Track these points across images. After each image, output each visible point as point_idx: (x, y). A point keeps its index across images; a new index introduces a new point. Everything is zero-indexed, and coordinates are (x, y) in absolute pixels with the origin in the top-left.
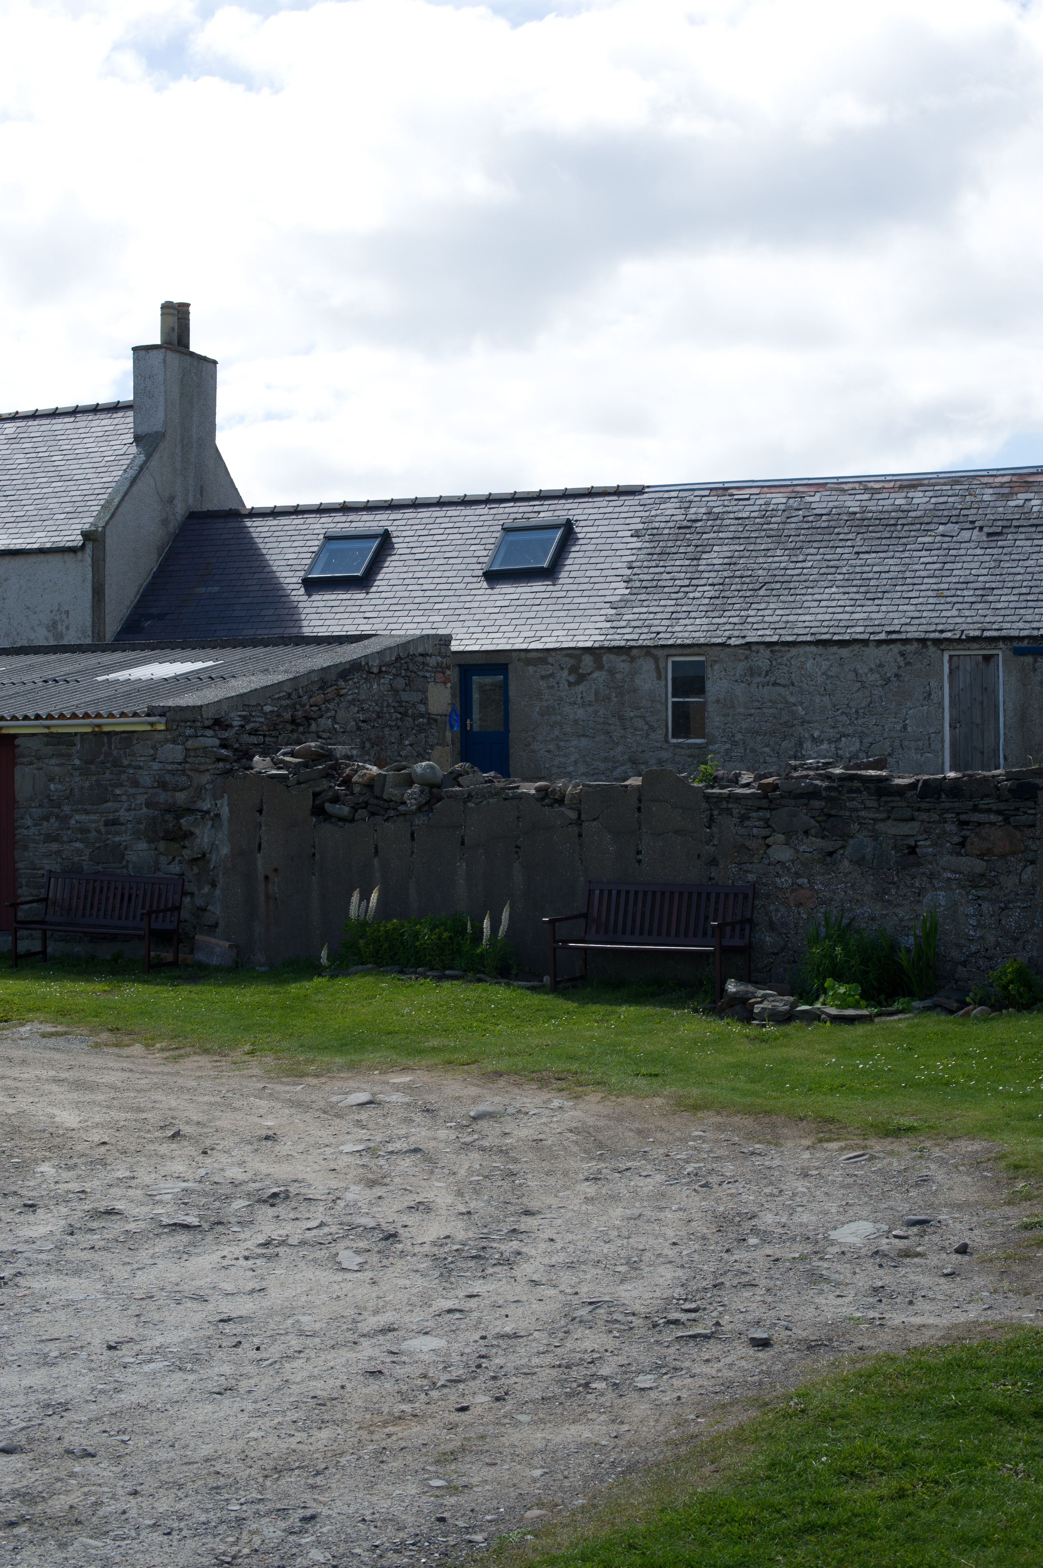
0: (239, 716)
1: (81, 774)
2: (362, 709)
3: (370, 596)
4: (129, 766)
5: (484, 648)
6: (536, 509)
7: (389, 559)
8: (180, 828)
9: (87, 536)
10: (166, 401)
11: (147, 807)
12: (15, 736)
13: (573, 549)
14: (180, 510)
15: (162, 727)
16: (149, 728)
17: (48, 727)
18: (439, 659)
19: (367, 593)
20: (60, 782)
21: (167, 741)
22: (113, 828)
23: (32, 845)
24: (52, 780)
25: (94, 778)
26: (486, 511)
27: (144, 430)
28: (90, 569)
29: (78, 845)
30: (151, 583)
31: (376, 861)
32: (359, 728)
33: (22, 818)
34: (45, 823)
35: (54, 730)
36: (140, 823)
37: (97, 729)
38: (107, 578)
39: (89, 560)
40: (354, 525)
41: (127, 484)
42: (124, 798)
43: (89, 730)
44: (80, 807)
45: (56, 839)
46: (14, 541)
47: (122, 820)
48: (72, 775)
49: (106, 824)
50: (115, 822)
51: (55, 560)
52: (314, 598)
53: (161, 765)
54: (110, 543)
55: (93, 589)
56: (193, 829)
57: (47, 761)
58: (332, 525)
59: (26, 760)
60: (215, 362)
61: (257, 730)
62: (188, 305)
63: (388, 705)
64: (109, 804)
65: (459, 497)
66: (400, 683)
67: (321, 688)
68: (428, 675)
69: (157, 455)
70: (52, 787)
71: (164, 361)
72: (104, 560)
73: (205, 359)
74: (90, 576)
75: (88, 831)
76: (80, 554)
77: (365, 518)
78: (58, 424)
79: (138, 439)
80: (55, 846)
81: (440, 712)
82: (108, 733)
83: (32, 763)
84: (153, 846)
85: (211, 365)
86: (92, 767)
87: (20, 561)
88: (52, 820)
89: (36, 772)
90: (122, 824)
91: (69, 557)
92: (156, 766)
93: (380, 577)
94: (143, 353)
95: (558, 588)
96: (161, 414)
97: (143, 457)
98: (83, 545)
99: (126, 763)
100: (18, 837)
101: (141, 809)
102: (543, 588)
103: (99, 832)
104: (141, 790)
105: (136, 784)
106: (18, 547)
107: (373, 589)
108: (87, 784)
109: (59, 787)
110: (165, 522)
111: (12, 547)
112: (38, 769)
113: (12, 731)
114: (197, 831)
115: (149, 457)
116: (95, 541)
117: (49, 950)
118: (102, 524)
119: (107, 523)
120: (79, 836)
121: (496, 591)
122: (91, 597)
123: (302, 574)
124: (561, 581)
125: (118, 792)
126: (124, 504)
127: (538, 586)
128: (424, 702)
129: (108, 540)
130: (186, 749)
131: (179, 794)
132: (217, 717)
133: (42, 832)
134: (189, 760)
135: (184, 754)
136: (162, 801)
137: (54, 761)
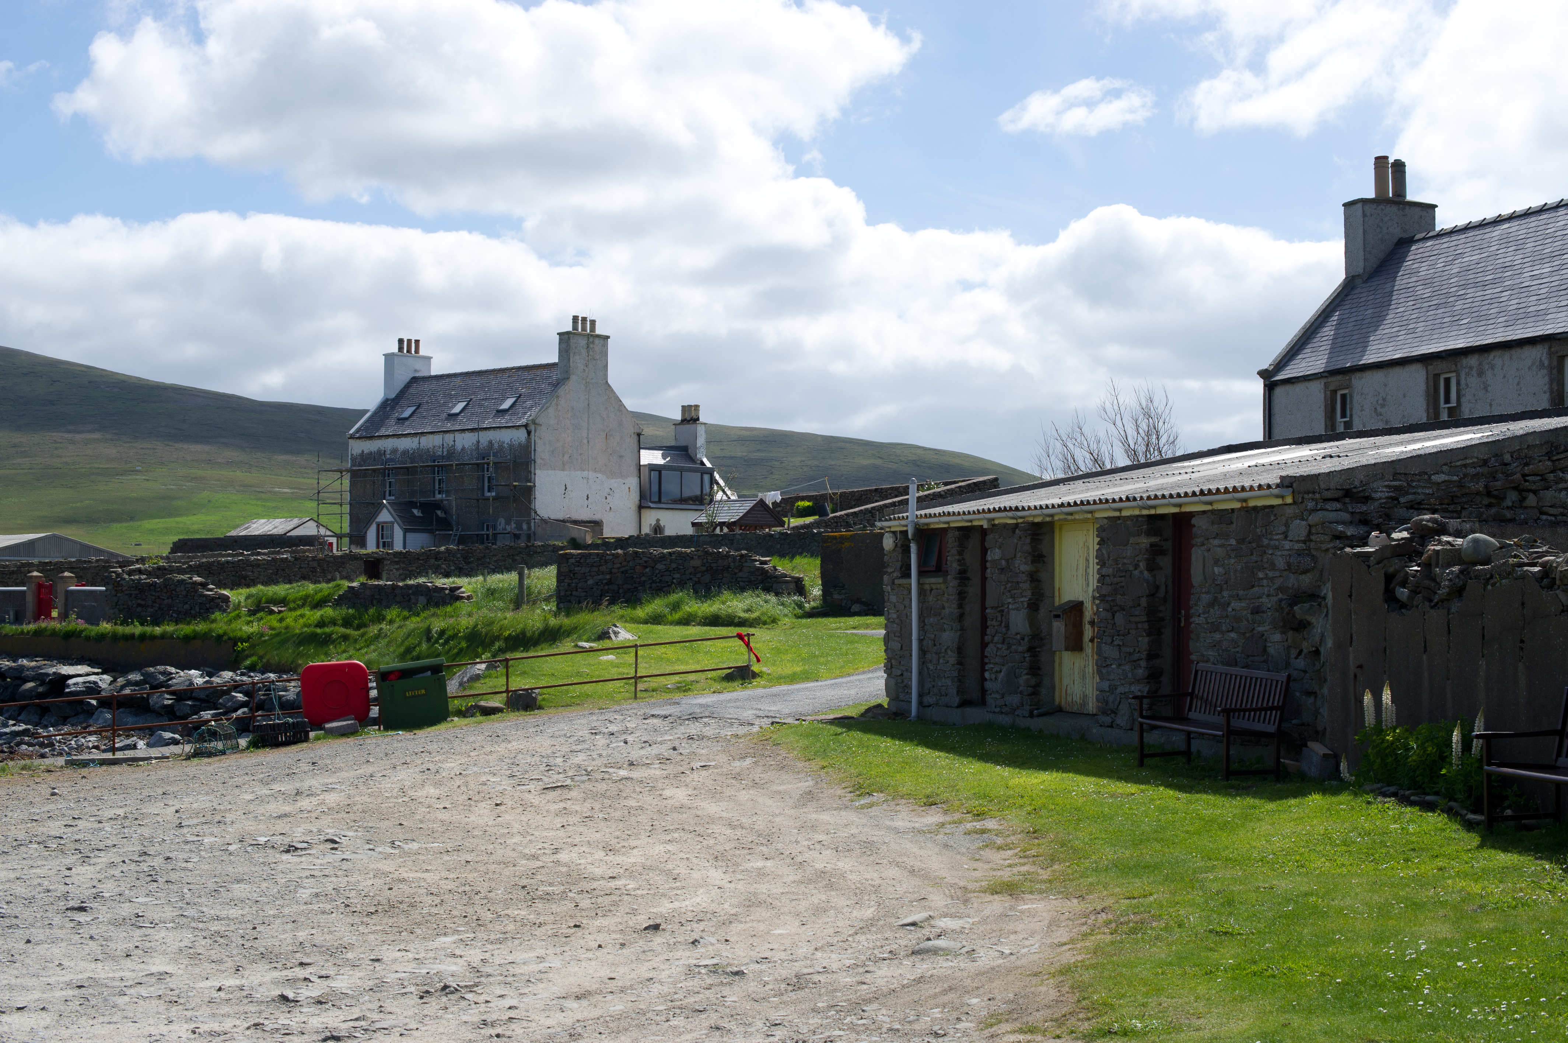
1: (1235, 556)
4: (1269, 546)
8: (1294, 616)
11: (1281, 592)
12: (1191, 515)
15: (1289, 500)
16: (1280, 502)
17: (1211, 503)
20: (1222, 564)
21: (1294, 516)
22: (1258, 617)
23: (1201, 635)
24: (1216, 562)
25: (1245, 560)
29: (1233, 635)
31: (1425, 657)
33: (1196, 605)
34: (1211, 610)
35: (1214, 507)
36: (1276, 610)
37: (1244, 505)
42: (1265, 582)
43: (1237, 505)
44: (1235, 592)
45: (1218, 628)
47: (1264, 607)
48: (1229, 556)
49: (1253, 612)
50: (1259, 610)
53: (1291, 544)
56: (1309, 618)
57: (1213, 541)
59: (1199, 540)
64: (1255, 589)
70: (1216, 570)
75: (1241, 619)
80: (1217, 636)
82: (1255, 509)
83: (1202, 544)
84: (1285, 637)
86: (1244, 547)
88: (1216, 608)
89: (1205, 554)
90: (1263, 612)
92: (1287, 545)
99: (1266, 542)
100: (1193, 625)
101: (1277, 594)
103: (1248, 621)
104: (1277, 573)
105: (1273, 566)
108: (1240, 566)
109: (1221, 570)
112: (1207, 550)
113: (1186, 509)
114: (1313, 620)
120: (1235, 625)
125: (1261, 575)
130: (1309, 525)
131: (1303, 576)
132: (1348, 487)
133: (1209, 621)
134: (1313, 537)
135: (1307, 531)
136: (1290, 585)
137: (1216, 542)
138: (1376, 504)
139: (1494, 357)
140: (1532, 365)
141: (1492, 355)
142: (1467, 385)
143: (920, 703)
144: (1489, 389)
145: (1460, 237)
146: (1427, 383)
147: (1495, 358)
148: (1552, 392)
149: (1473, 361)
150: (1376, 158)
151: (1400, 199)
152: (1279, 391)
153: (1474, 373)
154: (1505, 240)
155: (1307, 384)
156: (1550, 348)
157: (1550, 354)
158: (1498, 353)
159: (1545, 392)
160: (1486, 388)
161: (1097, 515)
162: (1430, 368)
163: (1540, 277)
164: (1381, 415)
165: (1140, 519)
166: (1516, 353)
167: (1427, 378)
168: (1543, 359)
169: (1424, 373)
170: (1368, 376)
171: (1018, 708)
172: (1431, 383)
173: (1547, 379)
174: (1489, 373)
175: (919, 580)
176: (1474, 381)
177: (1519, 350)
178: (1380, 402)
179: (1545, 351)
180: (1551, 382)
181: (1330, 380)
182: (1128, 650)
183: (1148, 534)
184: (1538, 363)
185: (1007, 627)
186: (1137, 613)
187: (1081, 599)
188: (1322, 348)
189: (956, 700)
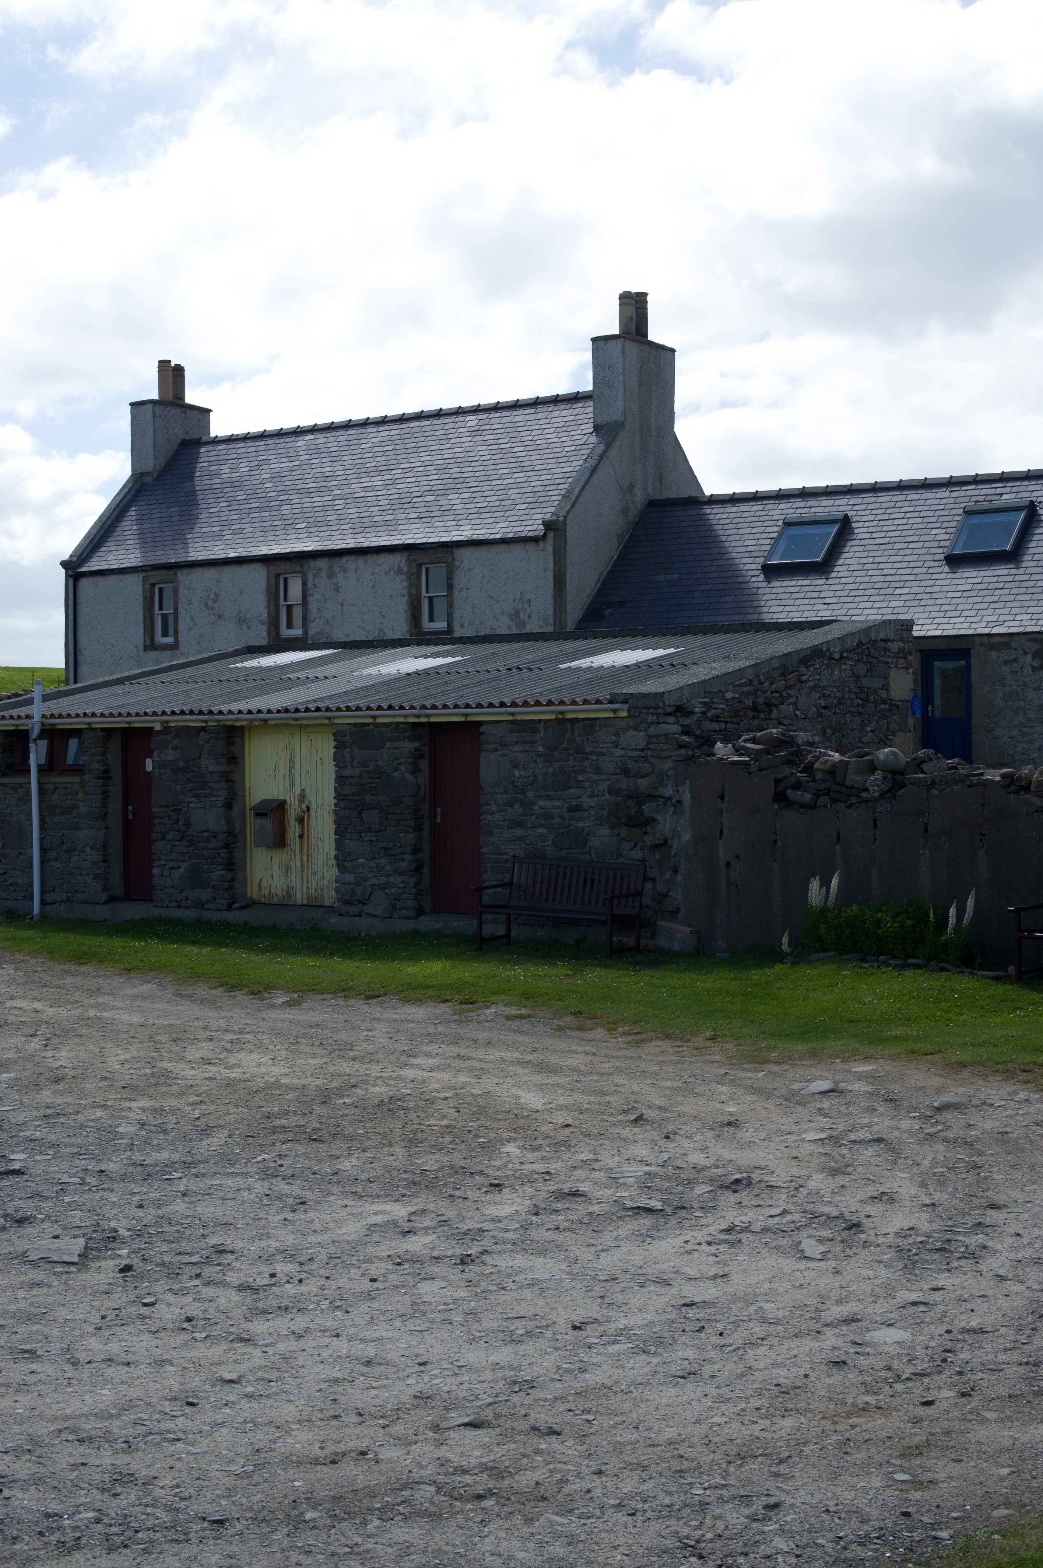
0: (701, 703)
1: (544, 761)
2: (824, 695)
3: (830, 581)
4: (592, 753)
5: (946, 633)
6: (999, 491)
7: (849, 544)
8: (642, 814)
9: (548, 525)
10: (625, 390)
11: (609, 793)
12: (480, 723)
13: (1037, 531)
14: (639, 498)
15: (624, 714)
16: (611, 715)
17: (512, 714)
18: (901, 644)
19: (827, 579)
20: (524, 768)
21: (629, 728)
22: (576, 814)
23: (496, 831)
24: (516, 766)
25: (557, 765)
26: (947, 494)
27: (603, 419)
28: (551, 558)
29: (541, 830)
30: (611, 572)
31: (838, 848)
32: (820, 715)
33: (487, 804)
34: (509, 809)
35: (518, 717)
36: (602, 809)
37: (560, 716)
38: (568, 567)
39: (550, 549)
40: (813, 510)
41: (588, 473)
42: (587, 784)
43: (553, 717)
44: (544, 793)
45: (520, 825)
46: (477, 532)
47: (585, 806)
48: (536, 761)
49: (569, 810)
50: (578, 808)
51: (517, 550)
52: (774, 584)
53: (623, 752)
54: (572, 533)
55: (555, 578)
56: (654, 815)
57: (511, 748)
58: (792, 511)
59: (490, 747)
60: (673, 351)
61: (718, 717)
62: (646, 294)
63: (850, 692)
64: (572, 791)
65: (919, 481)
66: (862, 669)
67: (783, 674)
68: (890, 660)
69: (616, 445)
70: (516, 773)
71: (623, 351)
72: (565, 549)
73: (663, 348)
74: (551, 565)
75: (551, 817)
76: (541, 544)
77: (824, 503)
78: (520, 416)
79: (597, 429)
80: (519, 832)
81: (902, 698)
82: (572, 720)
83: (497, 750)
84: (615, 832)
85: (669, 353)
86: (556, 754)
87: (483, 551)
88: (517, 806)
89: (501, 758)
90: (585, 810)
91: (531, 547)
92: (618, 752)
93: (840, 562)
94: (602, 343)
95: (1021, 571)
96: (620, 404)
97: (602, 447)
98: (545, 534)
99: (588, 749)
100: (483, 823)
101: (603, 795)
102: (1006, 572)
103: (562, 818)
104: (604, 777)
105: (598, 770)
106: (481, 537)
107: (834, 575)
108: (551, 770)
109: (523, 773)
110: (625, 511)
111: (475, 537)
112: (503, 756)
113: (477, 719)
114: (659, 817)
115: (608, 446)
116: (556, 530)
117: (513, 934)
118: (563, 513)
119: (568, 513)
120: (543, 822)
121: (958, 575)
122: (552, 586)
123: (761, 560)
124: (1024, 564)
125: (581, 778)
126: (584, 493)
127: (1001, 570)
128: (886, 687)
129: (569, 529)
130: (648, 736)
131: (641, 780)
132: (679, 704)
133: (506, 817)
134: (651, 746)
135: (646, 741)
136: (624, 787)
137: (518, 748)
138: (695, 718)
139: (347, 561)
140: (390, 570)
141: (344, 560)
142: (315, 585)
143: (43, 902)
144: (341, 590)
145: (257, 444)
146: (268, 581)
147: (350, 563)
148: (410, 595)
149: (323, 564)
150: (160, 362)
151: (180, 402)
152: (84, 583)
153: (324, 574)
154: (315, 451)
155: (121, 577)
156: (409, 556)
157: (409, 561)
158: (352, 558)
159: (403, 596)
160: (337, 589)
161: (337, 721)
162: (271, 568)
163: (373, 488)
164: (212, 609)
165: (402, 726)
166: (371, 559)
167: (268, 578)
168: (402, 565)
169: (265, 572)
170: (197, 573)
171: (208, 902)
172: (273, 582)
173: (405, 584)
174: (340, 577)
175: (39, 779)
176: (323, 582)
177: (375, 557)
178: (211, 597)
179: (404, 559)
180: (410, 587)
181: (150, 574)
182: (385, 845)
183: (412, 739)
184: (396, 569)
185: (187, 824)
186: (398, 811)
187: (282, 797)
188: (128, 542)
189: (104, 897)
